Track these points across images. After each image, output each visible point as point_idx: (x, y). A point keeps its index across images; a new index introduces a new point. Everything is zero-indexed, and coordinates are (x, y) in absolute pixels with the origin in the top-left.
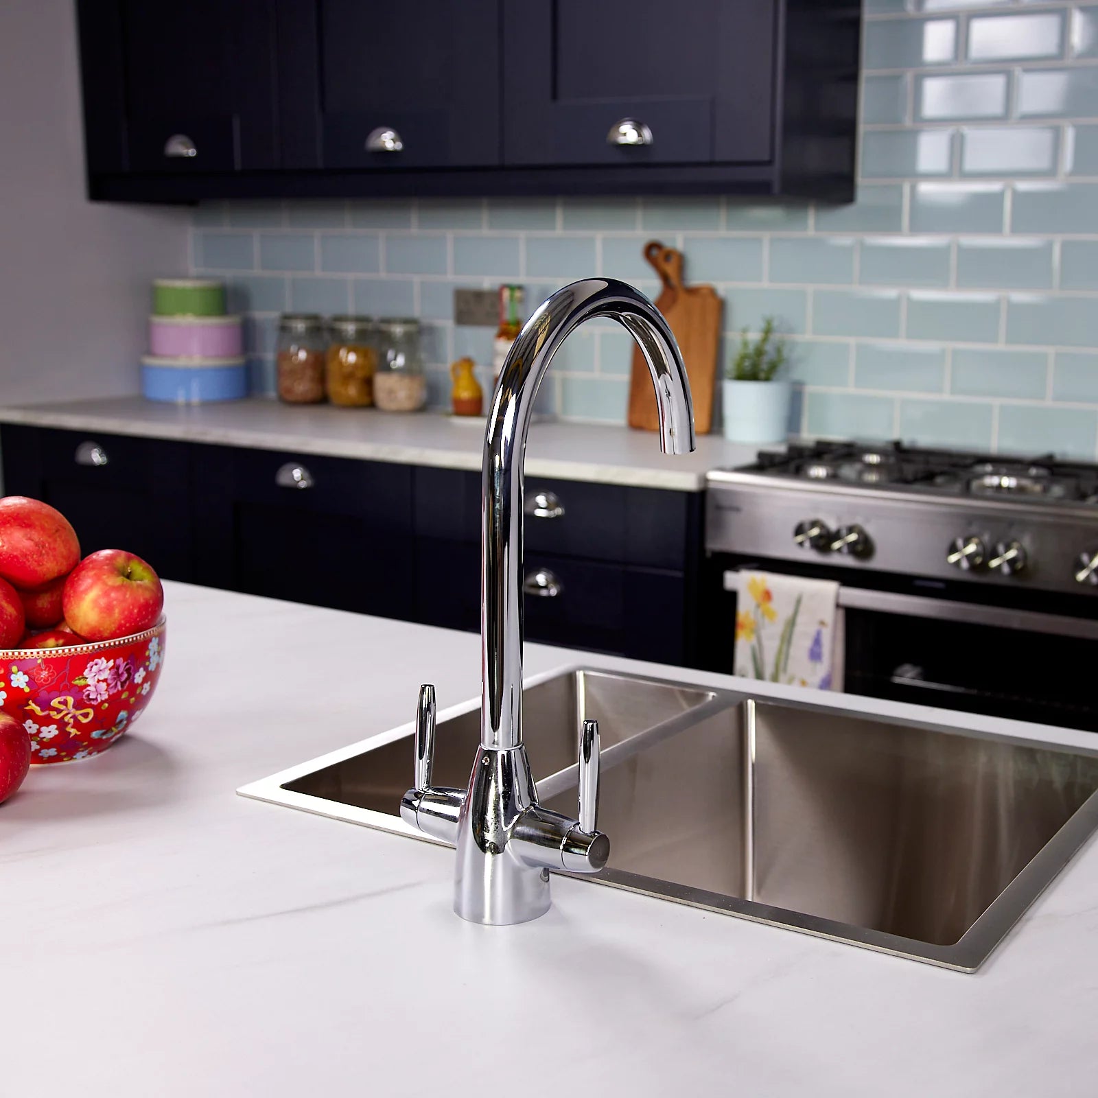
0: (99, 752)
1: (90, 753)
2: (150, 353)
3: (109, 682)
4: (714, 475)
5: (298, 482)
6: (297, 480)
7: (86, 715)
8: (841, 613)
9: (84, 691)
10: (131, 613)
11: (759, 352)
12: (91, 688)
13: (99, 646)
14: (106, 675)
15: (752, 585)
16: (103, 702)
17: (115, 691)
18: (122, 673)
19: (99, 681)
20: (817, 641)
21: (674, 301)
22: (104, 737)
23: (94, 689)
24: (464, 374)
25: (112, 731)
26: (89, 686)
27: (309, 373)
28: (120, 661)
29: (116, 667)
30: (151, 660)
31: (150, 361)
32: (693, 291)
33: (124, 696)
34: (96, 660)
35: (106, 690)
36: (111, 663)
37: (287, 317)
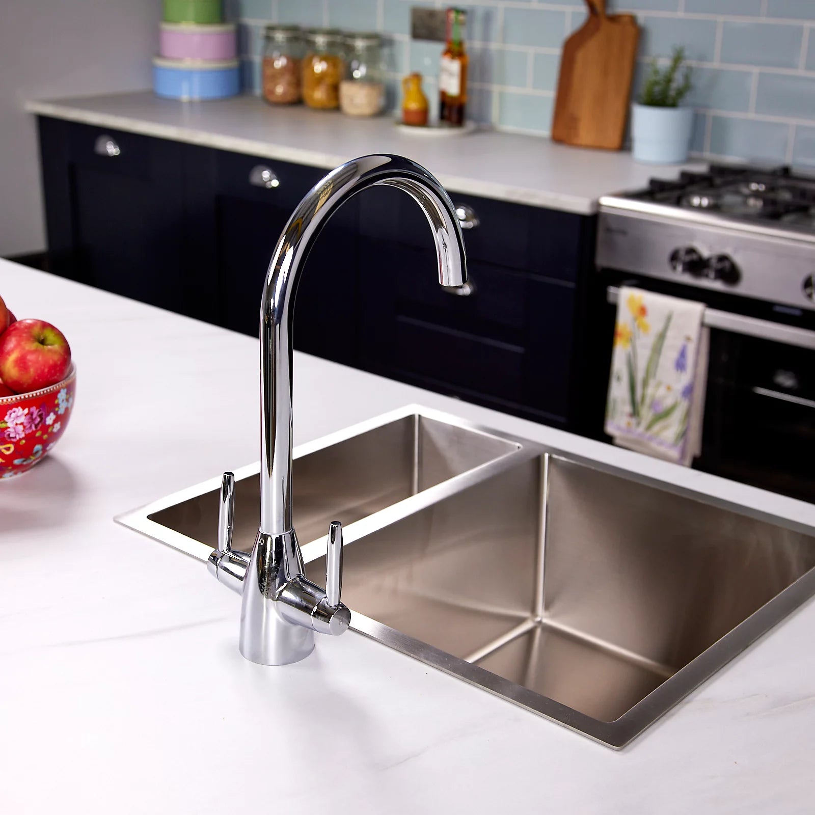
0: (23, 472)
1: (16, 473)
2: (159, 55)
3: (25, 424)
4: (607, 201)
5: (266, 182)
6: (265, 180)
7: (8, 449)
8: (706, 333)
9: (6, 431)
10: (43, 371)
11: (669, 80)
12: (11, 430)
13: (16, 399)
14: (23, 419)
15: (631, 301)
16: (20, 439)
17: (30, 431)
18: (36, 418)
19: (17, 424)
20: (683, 354)
21: (597, 28)
22: (25, 463)
23: (13, 430)
24: (412, 87)
25: (30, 459)
26: (9, 428)
27: (287, 78)
28: (33, 409)
29: (30, 414)
30: (60, 406)
31: (160, 63)
32: (614, 19)
33: (38, 434)
34: (14, 409)
35: (23, 431)
36: (26, 411)
37: (271, 29)
